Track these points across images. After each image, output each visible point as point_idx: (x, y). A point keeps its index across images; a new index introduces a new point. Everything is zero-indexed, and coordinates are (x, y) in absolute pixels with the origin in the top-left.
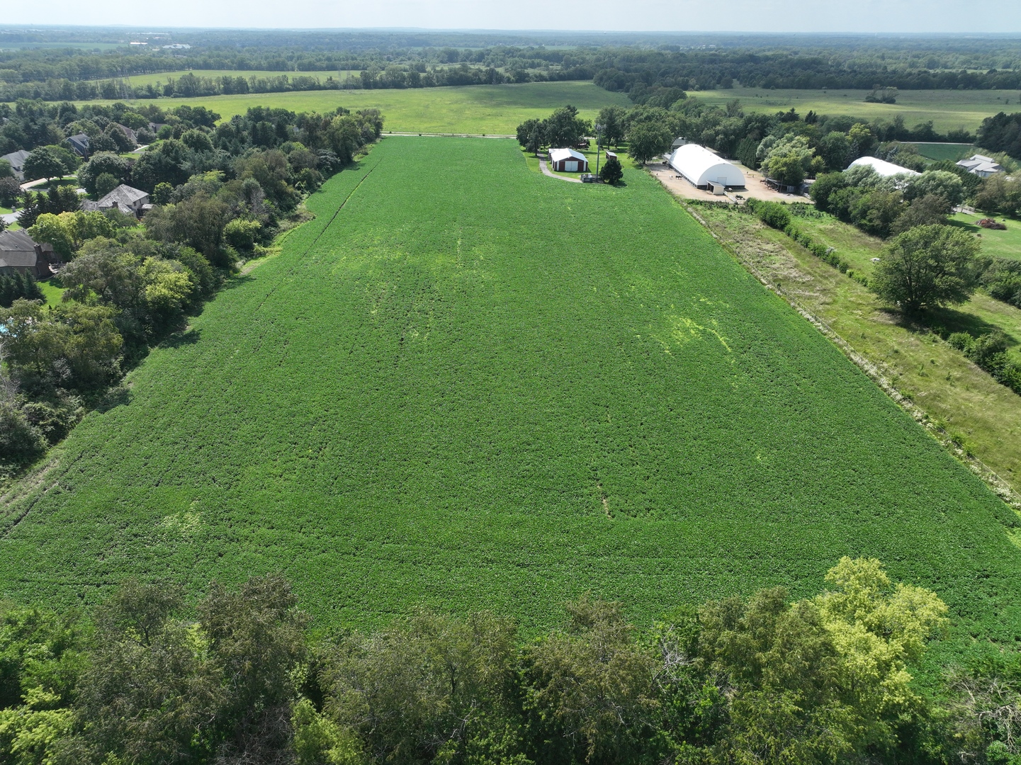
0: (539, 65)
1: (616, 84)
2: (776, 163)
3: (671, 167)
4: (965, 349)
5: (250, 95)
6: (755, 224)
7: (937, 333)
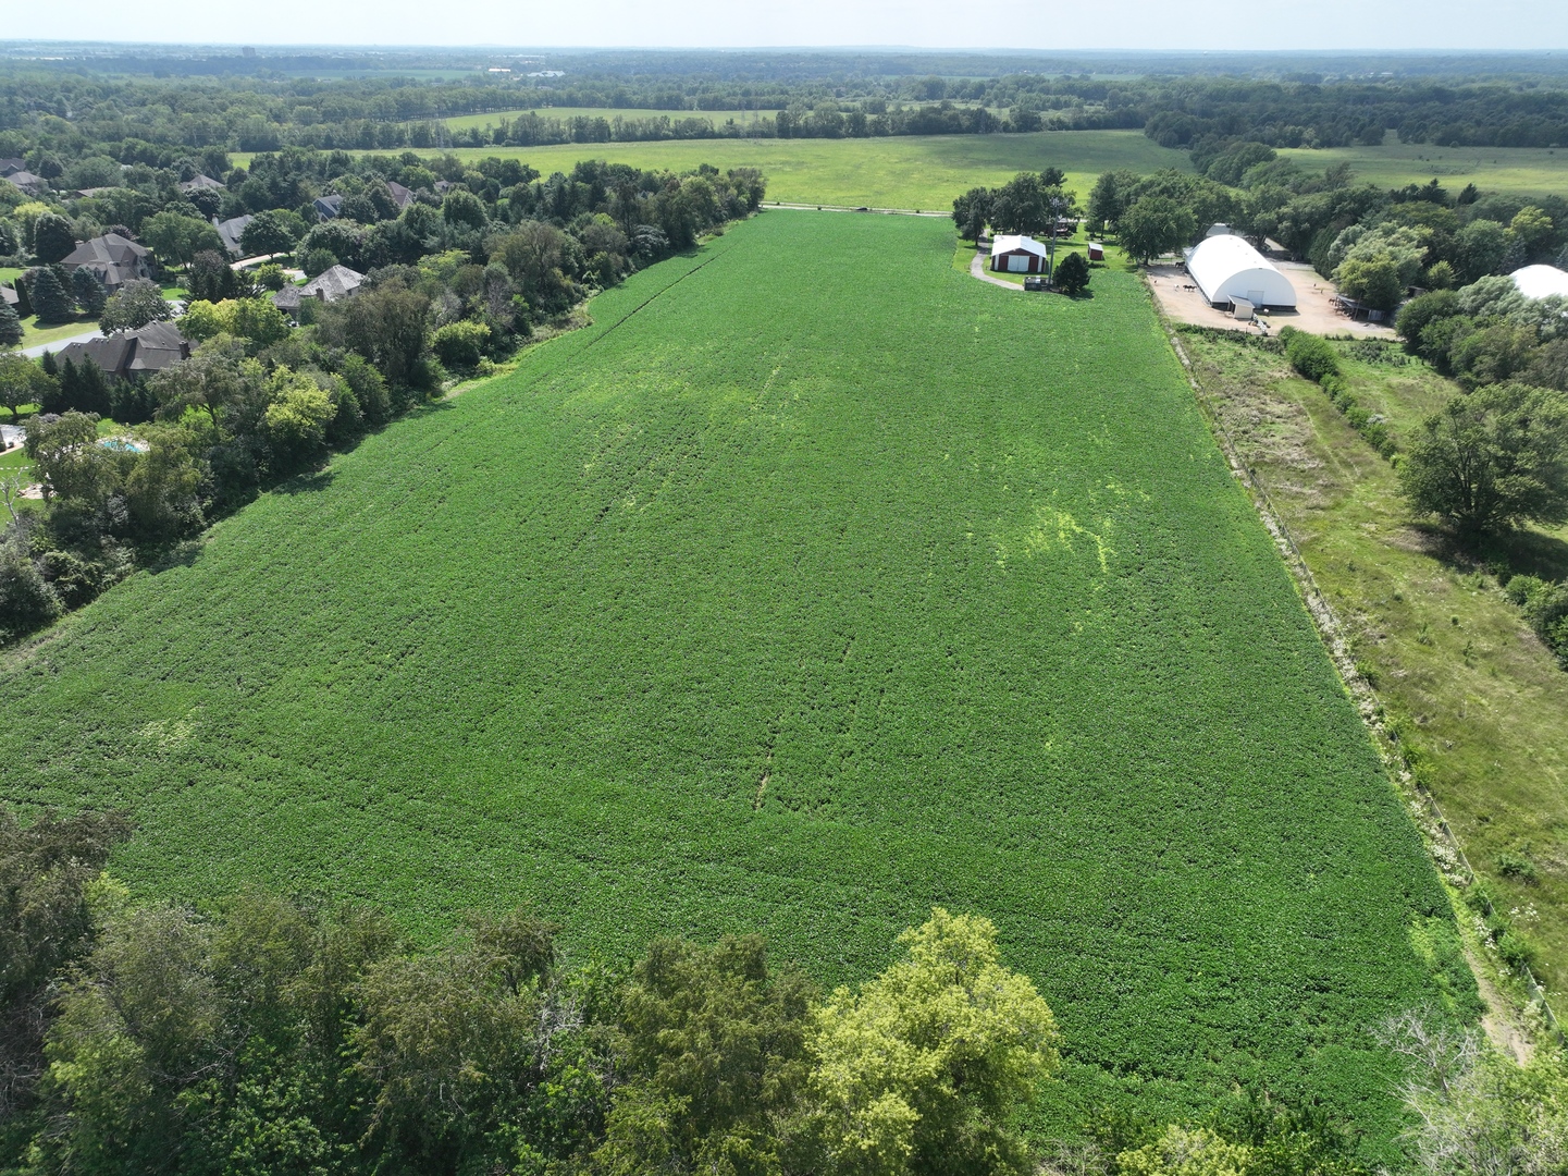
0: (1067, 104)
1: (1176, 136)
2: (1355, 270)
3: (1187, 272)
5: (609, 145)
6: (1278, 369)
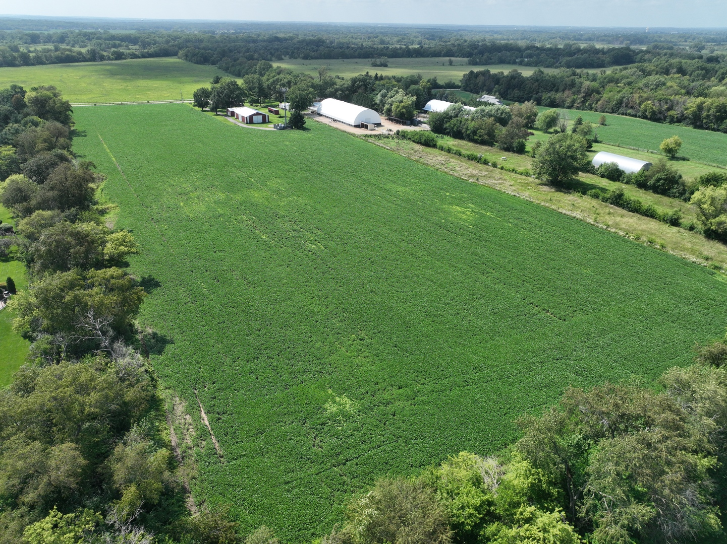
1: (202, 59)
2: (398, 107)
3: (320, 115)
4: (601, 198)
6: (416, 146)
7: (579, 192)
